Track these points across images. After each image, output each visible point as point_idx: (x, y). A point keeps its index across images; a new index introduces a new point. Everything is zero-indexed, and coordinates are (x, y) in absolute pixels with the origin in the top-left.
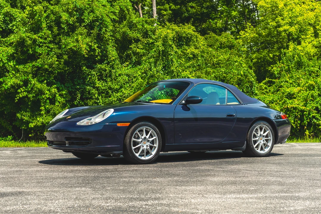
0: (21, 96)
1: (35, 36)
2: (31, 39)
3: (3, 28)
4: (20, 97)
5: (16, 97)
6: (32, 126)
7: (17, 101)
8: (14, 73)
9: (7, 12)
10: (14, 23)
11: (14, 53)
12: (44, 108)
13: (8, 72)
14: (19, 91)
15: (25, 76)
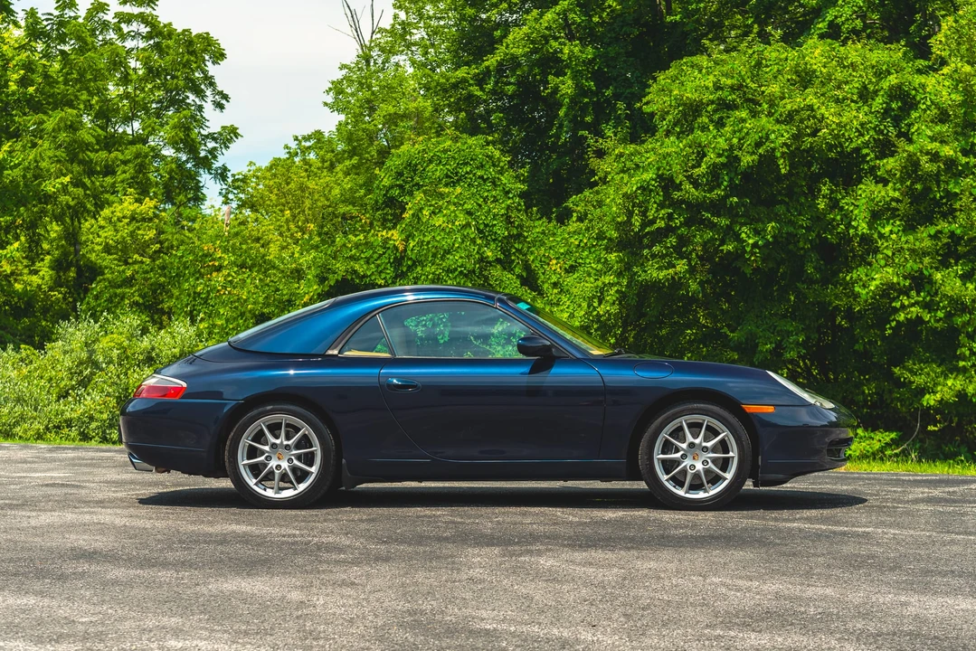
0: (901, 317)
1: (947, 151)
2: (935, 157)
3: (883, 131)
4: (898, 322)
5: (889, 322)
6: (932, 403)
7: (889, 332)
8: (890, 254)
9: (899, 87)
10: (914, 115)
11: (893, 199)
12: (967, 353)
13: (876, 251)
14: (898, 305)
15: (915, 261)
